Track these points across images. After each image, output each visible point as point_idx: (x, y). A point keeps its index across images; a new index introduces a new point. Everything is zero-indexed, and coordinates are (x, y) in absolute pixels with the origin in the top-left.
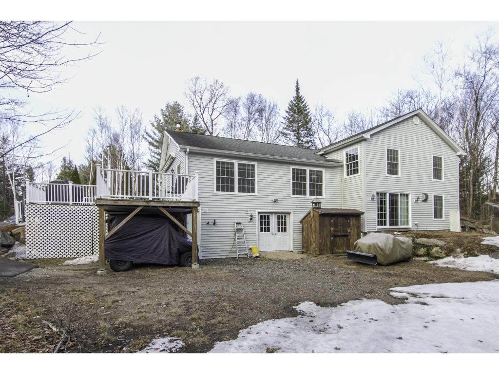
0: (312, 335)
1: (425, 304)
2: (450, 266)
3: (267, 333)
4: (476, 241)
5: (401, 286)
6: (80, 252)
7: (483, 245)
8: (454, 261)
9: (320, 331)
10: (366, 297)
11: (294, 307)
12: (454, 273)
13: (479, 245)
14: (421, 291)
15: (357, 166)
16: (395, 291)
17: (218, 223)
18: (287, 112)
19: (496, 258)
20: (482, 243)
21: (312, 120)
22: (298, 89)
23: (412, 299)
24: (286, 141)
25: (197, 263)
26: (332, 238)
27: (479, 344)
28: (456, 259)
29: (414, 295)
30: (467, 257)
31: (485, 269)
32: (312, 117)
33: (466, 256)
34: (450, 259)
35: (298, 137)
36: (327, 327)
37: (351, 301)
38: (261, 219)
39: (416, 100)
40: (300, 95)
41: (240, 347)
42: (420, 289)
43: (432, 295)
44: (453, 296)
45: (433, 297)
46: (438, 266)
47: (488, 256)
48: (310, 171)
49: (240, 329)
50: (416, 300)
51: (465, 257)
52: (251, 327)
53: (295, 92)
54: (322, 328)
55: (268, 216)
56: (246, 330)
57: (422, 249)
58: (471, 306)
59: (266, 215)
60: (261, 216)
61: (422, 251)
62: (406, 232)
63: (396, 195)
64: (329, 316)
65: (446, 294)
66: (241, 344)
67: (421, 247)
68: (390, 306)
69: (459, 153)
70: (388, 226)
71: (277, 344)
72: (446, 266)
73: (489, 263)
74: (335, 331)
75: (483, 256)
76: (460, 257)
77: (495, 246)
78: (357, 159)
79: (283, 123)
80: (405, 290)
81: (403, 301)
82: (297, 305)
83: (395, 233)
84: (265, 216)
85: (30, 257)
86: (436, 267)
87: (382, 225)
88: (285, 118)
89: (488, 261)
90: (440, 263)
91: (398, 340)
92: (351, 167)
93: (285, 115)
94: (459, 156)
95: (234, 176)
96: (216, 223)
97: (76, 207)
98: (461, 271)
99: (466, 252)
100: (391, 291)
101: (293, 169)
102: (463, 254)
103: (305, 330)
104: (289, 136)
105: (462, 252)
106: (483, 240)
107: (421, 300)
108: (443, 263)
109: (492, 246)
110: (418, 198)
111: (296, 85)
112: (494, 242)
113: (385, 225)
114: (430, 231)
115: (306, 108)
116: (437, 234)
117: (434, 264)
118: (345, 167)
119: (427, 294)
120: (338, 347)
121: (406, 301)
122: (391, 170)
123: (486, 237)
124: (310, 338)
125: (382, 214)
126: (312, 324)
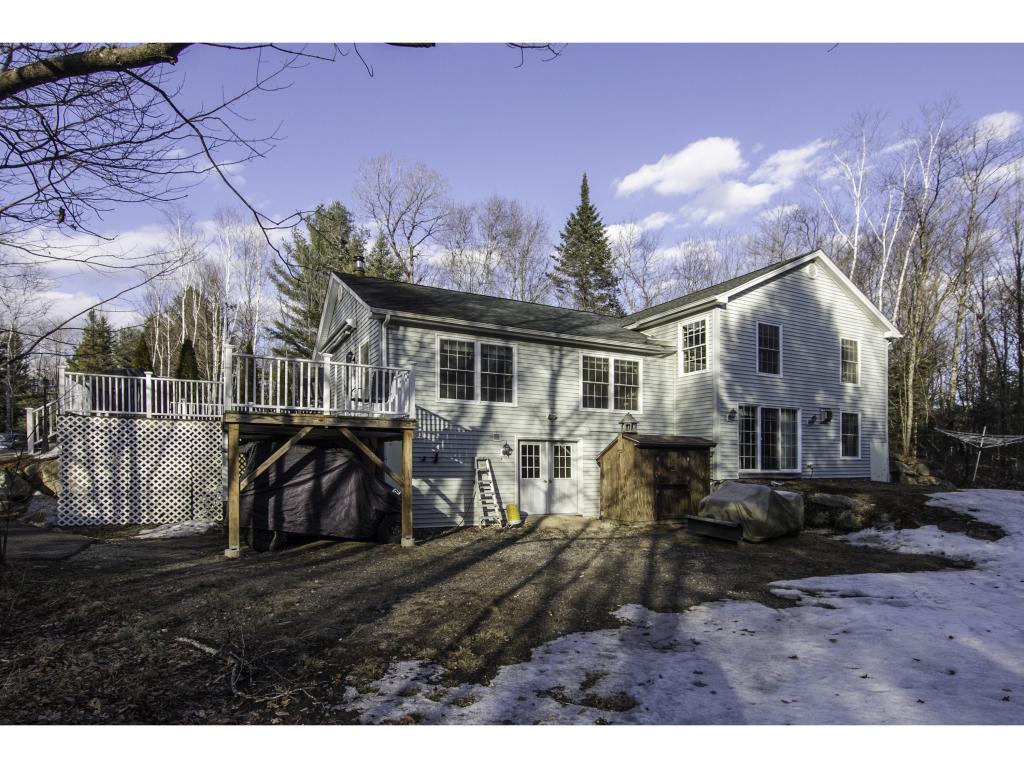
0: (651, 654)
1: (829, 607)
2: (870, 545)
3: (578, 652)
4: (917, 501)
5: (788, 579)
6: (167, 514)
7: (928, 507)
8: (878, 536)
9: (664, 649)
10: (729, 597)
11: (610, 613)
12: (877, 556)
13: (922, 507)
14: (823, 586)
15: (704, 355)
16: (779, 587)
17: (444, 460)
18: (563, 236)
19: (949, 532)
20: (927, 503)
21: (613, 256)
22: (585, 192)
23: (807, 599)
24: (560, 294)
25: (411, 536)
26: (657, 491)
27: (915, 664)
28: (881, 533)
29: (812, 593)
30: (900, 529)
31: (931, 550)
32: (612, 250)
33: (898, 528)
34: (872, 532)
35: (583, 287)
36: (674, 643)
37: (707, 604)
38: (524, 452)
39: (811, 225)
40: (590, 205)
41: (542, 672)
42: (820, 583)
43: (840, 593)
44: (876, 594)
45: (843, 596)
46: (850, 546)
47: (935, 528)
48: (616, 361)
49: (531, 647)
50: (815, 601)
51: (896, 529)
52: (549, 643)
53: (580, 198)
54: (666, 644)
55: (537, 448)
56: (540, 648)
57: (821, 513)
58: (905, 609)
59: (533, 444)
60: (524, 447)
61: (821, 517)
62: (790, 480)
63: (774, 411)
64: (675, 627)
65: (863, 591)
66: (542, 668)
67: (820, 511)
68: (773, 611)
69: (888, 335)
70: (758, 470)
71: (599, 668)
72: (863, 544)
73: (937, 540)
74: (688, 649)
75: (927, 527)
76: (889, 529)
77: (948, 510)
78: (703, 341)
79: (553, 257)
80: (796, 585)
81: (792, 602)
82: (615, 610)
83: (773, 482)
84: (530, 447)
85: (67, 522)
86: (847, 546)
87: (747, 467)
88: (558, 249)
89: (936, 537)
90: (853, 538)
91: (792, 661)
92: (692, 354)
93: (559, 241)
94: (890, 339)
95: (473, 369)
96: (440, 460)
97: (160, 423)
98: (889, 553)
99: (899, 520)
100: (772, 587)
101: (585, 358)
102: (893, 523)
103: (639, 647)
104: (565, 285)
105: (892, 520)
106: (929, 499)
107: (823, 601)
108: (859, 540)
109: (943, 509)
110: (814, 418)
111: (581, 183)
112: (947, 502)
113: (754, 467)
114: (834, 480)
115: (602, 231)
116: (848, 486)
117: (842, 541)
118: (681, 356)
119: (831, 591)
120: (698, 670)
121: (798, 602)
122: (764, 364)
123: (933, 492)
124: (652, 658)
125: (748, 447)
126: (649, 638)
